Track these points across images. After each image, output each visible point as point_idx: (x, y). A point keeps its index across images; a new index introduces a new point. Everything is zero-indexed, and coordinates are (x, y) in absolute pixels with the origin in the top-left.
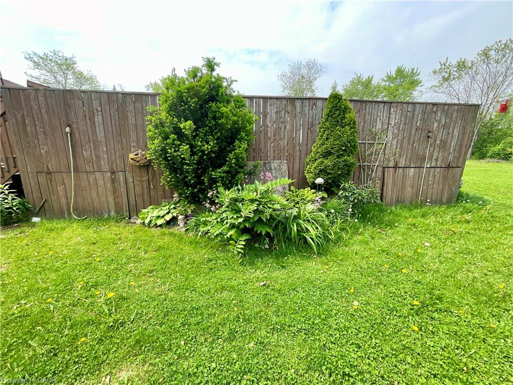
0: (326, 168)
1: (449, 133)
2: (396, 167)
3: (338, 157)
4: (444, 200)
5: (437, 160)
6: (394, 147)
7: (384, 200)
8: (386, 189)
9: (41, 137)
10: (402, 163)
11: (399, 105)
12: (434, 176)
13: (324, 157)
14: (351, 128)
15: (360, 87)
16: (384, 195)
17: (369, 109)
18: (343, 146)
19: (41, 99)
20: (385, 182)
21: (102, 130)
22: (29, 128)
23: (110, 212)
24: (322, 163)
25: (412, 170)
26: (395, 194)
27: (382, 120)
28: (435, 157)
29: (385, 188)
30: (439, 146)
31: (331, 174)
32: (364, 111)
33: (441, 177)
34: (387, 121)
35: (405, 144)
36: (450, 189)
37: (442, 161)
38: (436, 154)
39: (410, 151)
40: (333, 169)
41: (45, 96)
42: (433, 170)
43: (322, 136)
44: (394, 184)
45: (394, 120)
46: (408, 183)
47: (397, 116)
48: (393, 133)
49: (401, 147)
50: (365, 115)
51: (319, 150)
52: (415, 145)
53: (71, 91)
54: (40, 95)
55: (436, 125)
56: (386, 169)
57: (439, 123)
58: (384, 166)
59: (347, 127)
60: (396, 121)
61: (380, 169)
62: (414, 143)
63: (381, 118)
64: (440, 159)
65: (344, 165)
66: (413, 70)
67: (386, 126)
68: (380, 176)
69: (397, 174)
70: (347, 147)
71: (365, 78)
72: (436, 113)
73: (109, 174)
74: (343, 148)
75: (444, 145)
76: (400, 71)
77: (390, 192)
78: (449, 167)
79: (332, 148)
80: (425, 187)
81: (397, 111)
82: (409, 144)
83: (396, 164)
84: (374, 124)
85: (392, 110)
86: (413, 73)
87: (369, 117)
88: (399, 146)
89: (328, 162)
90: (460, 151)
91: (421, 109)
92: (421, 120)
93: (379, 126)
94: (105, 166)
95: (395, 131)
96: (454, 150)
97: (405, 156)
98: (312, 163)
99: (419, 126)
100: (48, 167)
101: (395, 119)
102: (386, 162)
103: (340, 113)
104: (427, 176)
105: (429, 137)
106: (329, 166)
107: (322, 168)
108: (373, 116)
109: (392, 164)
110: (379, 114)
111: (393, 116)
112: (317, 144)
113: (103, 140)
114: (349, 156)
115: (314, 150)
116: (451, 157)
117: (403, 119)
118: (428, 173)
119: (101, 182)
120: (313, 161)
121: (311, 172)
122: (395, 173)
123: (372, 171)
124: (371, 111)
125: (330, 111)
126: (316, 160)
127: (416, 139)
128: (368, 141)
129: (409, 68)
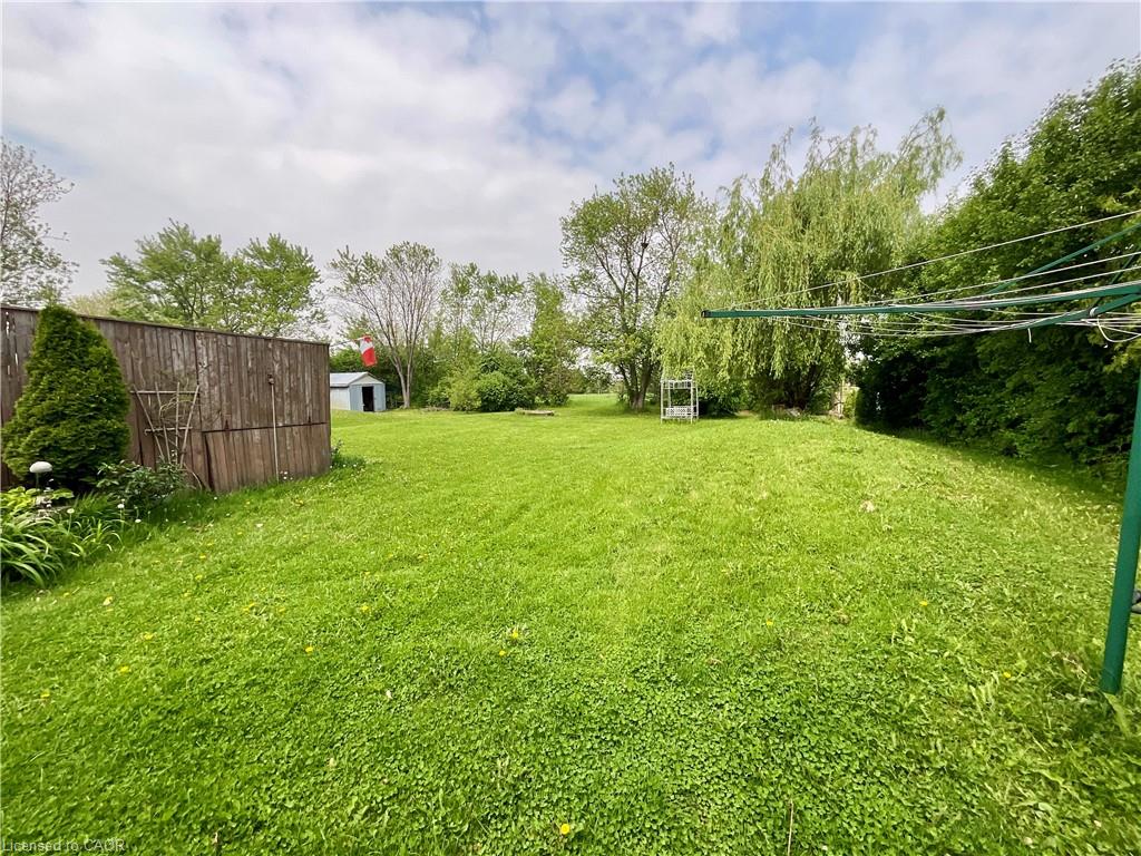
0: (56, 442)
1: (298, 379)
2: (227, 429)
3: (84, 420)
4: (315, 470)
5: (290, 415)
6: (217, 398)
7: (216, 485)
8: (217, 466)
10: (236, 422)
11: (210, 335)
12: (292, 437)
13: (49, 422)
14: (105, 371)
16: (215, 477)
17: (151, 339)
18: (93, 403)
20: (212, 455)
24: (46, 434)
25: (256, 432)
26: (234, 473)
27: (182, 356)
28: (286, 412)
29: (213, 466)
30: (289, 396)
31: (72, 452)
32: (141, 341)
33: (303, 438)
34: (193, 358)
35: (235, 394)
36: (319, 453)
37: (299, 417)
38: (287, 407)
39: (246, 405)
40: (74, 443)
42: (288, 429)
43: (36, 384)
44: (229, 457)
45: (205, 358)
46: (254, 452)
47: (210, 352)
48: (209, 377)
49: (229, 398)
50: (144, 346)
51: (34, 411)
52: (252, 395)
55: (277, 367)
56: (210, 435)
57: (281, 364)
58: (204, 430)
59: (94, 370)
60: (211, 359)
61: (197, 437)
62: (250, 392)
63: (180, 352)
64: (295, 414)
65: (100, 435)
67: (194, 367)
68: (200, 447)
69: (231, 439)
70: (101, 402)
71: (199, 236)
72: (272, 351)
74: (93, 406)
75: (295, 395)
76: (277, 245)
77: (225, 471)
78: (310, 424)
79: (67, 407)
80: (282, 456)
81: (207, 344)
82: (241, 393)
83: (227, 425)
84: (168, 363)
85: (199, 342)
86: (301, 257)
87: (155, 351)
88: (224, 398)
89: (61, 431)
90: (319, 402)
91: (249, 345)
92: (252, 359)
93: (178, 365)
95: (212, 375)
96: (311, 400)
97: (239, 412)
98: (20, 437)
99: (252, 368)
101: (207, 355)
102: (204, 424)
103: (73, 344)
104: (281, 439)
105: (270, 384)
106: (64, 439)
107: (47, 443)
108: (161, 348)
109: (218, 426)
110: (174, 347)
111: (202, 351)
112: (27, 399)
114: (108, 419)
115: (20, 410)
116: (309, 411)
117: (221, 356)
118: (282, 435)
120: (21, 432)
121: (19, 455)
122: (228, 439)
123: (181, 440)
124: (155, 340)
125: (50, 340)
126: (29, 430)
127: (252, 386)
128: (160, 389)
129: (291, 243)
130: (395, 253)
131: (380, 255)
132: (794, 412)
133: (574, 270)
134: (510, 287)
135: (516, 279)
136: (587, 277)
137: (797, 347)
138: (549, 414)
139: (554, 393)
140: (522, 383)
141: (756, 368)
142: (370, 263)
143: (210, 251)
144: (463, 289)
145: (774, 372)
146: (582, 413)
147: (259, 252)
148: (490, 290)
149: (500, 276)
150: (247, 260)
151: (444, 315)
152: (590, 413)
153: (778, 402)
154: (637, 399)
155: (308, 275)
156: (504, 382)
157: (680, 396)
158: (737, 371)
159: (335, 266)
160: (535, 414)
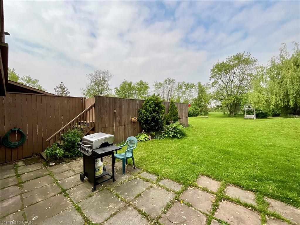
4: (187, 126)
9: (105, 114)
15: (127, 86)
19: (108, 101)
21: (123, 111)
22: (102, 111)
23: (122, 141)
25: (182, 119)
30: (185, 113)
33: (186, 120)
36: (187, 123)
41: (109, 100)
52: (181, 113)
53: (116, 98)
54: (108, 99)
55: (184, 108)
64: (185, 116)
66: (146, 83)
72: (183, 105)
73: (123, 126)
76: (141, 82)
80: (184, 123)
86: (146, 84)
94: (123, 124)
97: (180, 116)
100: (106, 125)
105: (183, 111)
113: (123, 114)
117: (179, 107)
119: (121, 129)
129: (144, 81)
130: (166, 81)
131: (162, 82)
132: (297, 116)
133: (213, 81)
134: (192, 86)
135: (193, 84)
136: (216, 82)
137: (297, 99)
138: (207, 117)
139: (204, 112)
140: (196, 109)
141: (283, 104)
142: (160, 84)
143: (130, 85)
144: (180, 87)
145: (290, 106)
146: (213, 117)
147: (138, 84)
148: (187, 87)
149: (190, 83)
150: (135, 85)
151: (175, 94)
152: (216, 117)
153: (290, 114)
154: (232, 113)
155: (147, 87)
156: (192, 109)
157: (249, 112)
158: (276, 105)
159: (154, 85)
160: (203, 117)
